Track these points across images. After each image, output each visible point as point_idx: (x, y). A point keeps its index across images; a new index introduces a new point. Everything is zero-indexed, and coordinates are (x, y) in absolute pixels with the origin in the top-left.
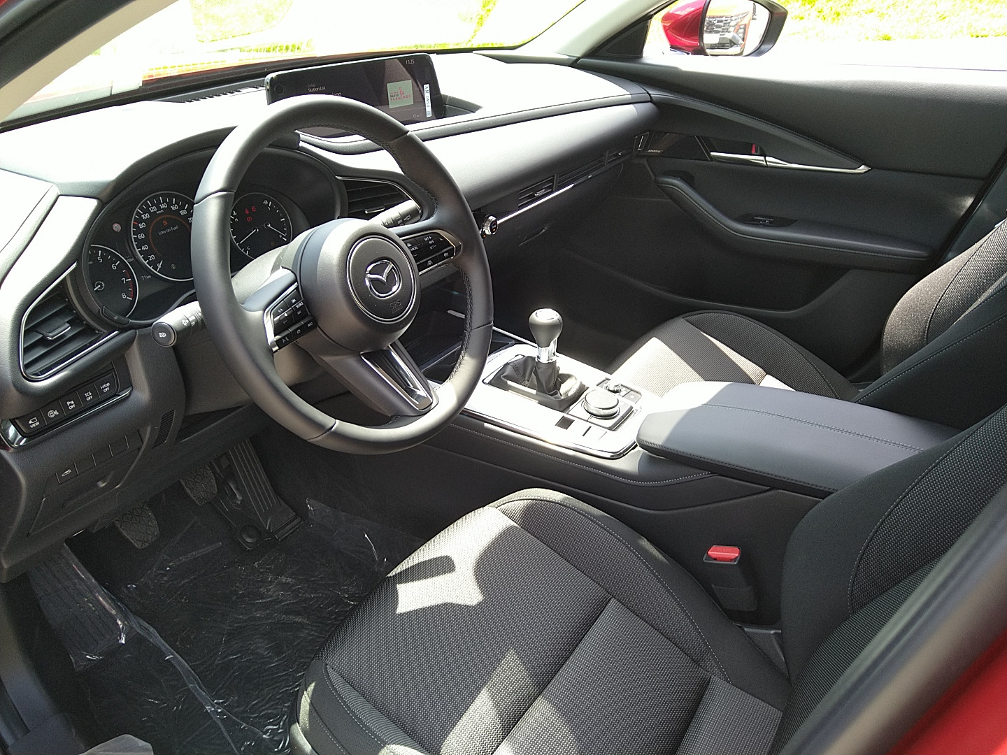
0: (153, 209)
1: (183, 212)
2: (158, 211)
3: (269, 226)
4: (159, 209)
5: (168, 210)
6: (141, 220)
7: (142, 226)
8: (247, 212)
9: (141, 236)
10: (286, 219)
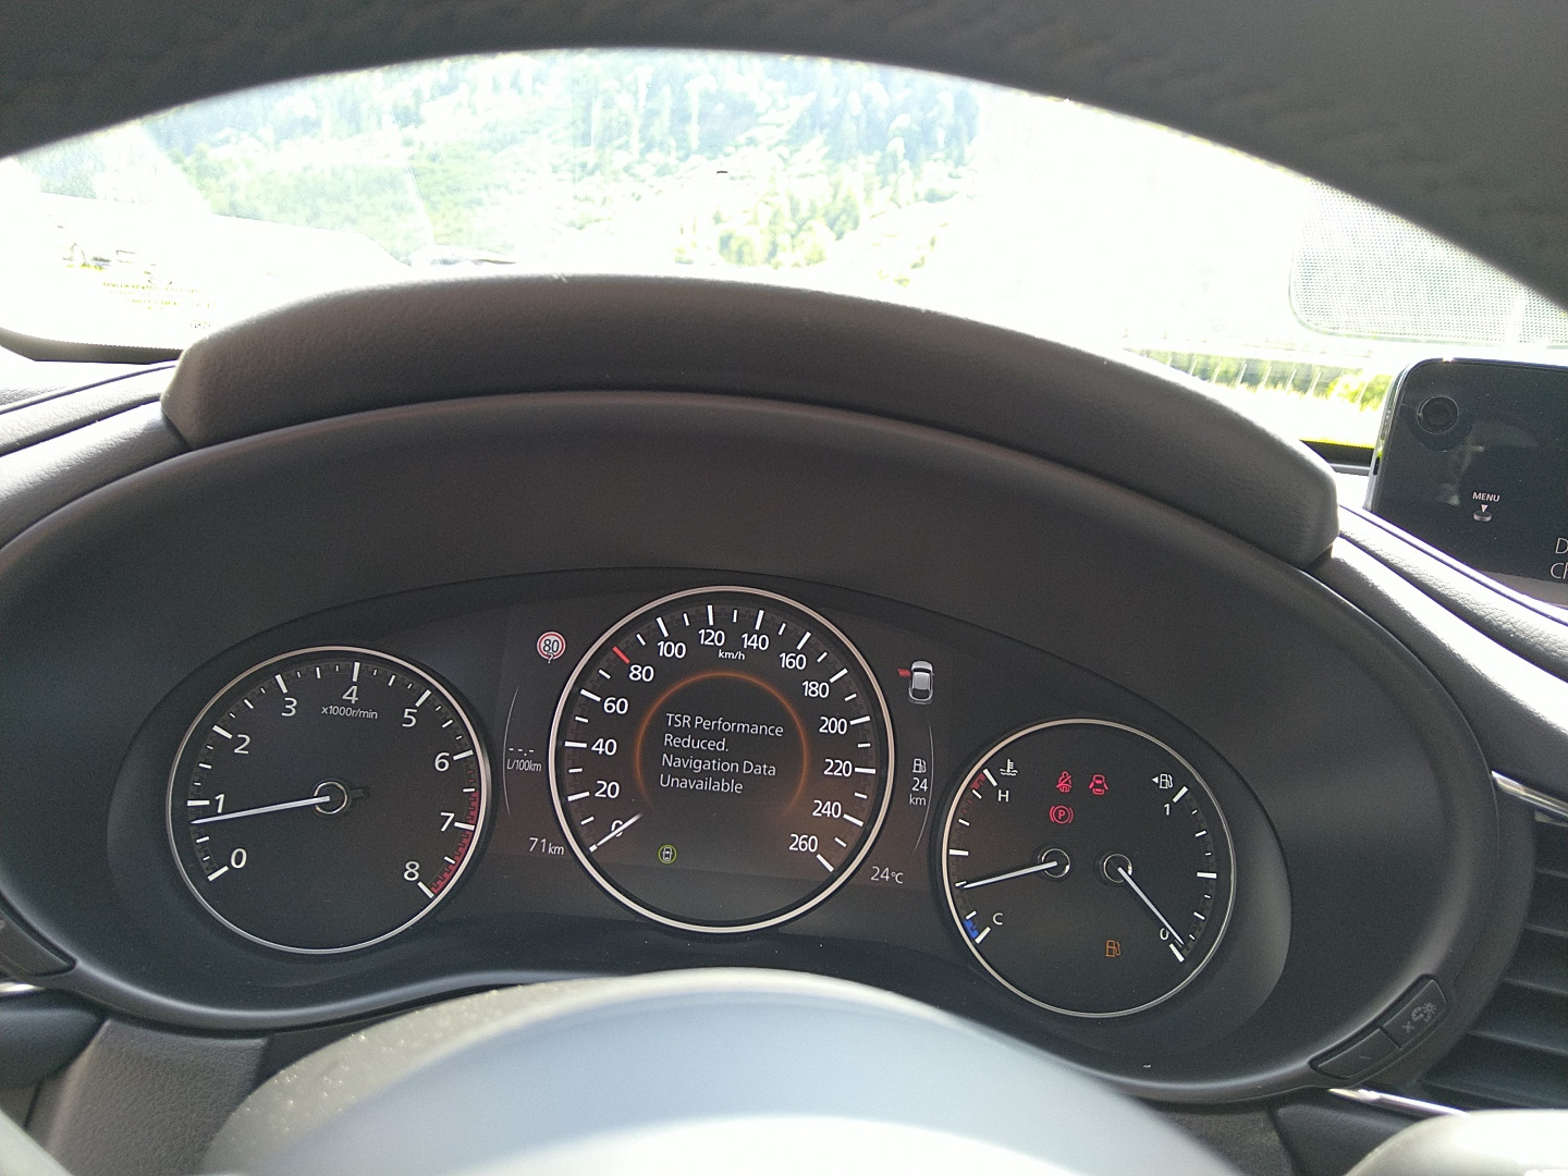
0: (713, 638)
1: (813, 689)
2: (724, 649)
3: (1126, 875)
4: (734, 643)
5: (764, 663)
6: (648, 656)
7: (638, 673)
8: (1063, 786)
9: (615, 706)
10: (1222, 883)
